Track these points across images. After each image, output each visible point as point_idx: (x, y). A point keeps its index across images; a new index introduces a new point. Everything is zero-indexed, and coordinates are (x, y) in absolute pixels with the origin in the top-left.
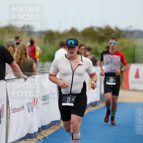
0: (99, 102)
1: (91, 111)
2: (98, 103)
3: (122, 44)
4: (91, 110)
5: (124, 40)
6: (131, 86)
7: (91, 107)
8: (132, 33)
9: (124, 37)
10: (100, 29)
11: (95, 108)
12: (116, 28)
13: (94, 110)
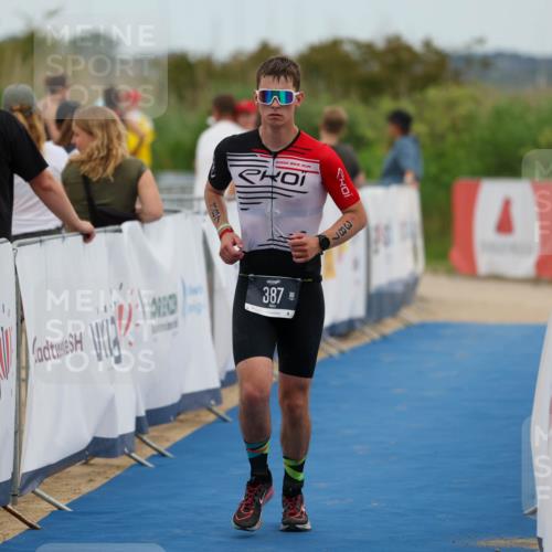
0: (363, 321)
1: (331, 356)
2: (358, 325)
3: (451, 105)
4: (334, 351)
5: (455, 92)
6: (484, 262)
7: (332, 340)
8: (486, 63)
9: (457, 78)
10: (368, 49)
11: (346, 346)
12: (428, 44)
13: (342, 353)
